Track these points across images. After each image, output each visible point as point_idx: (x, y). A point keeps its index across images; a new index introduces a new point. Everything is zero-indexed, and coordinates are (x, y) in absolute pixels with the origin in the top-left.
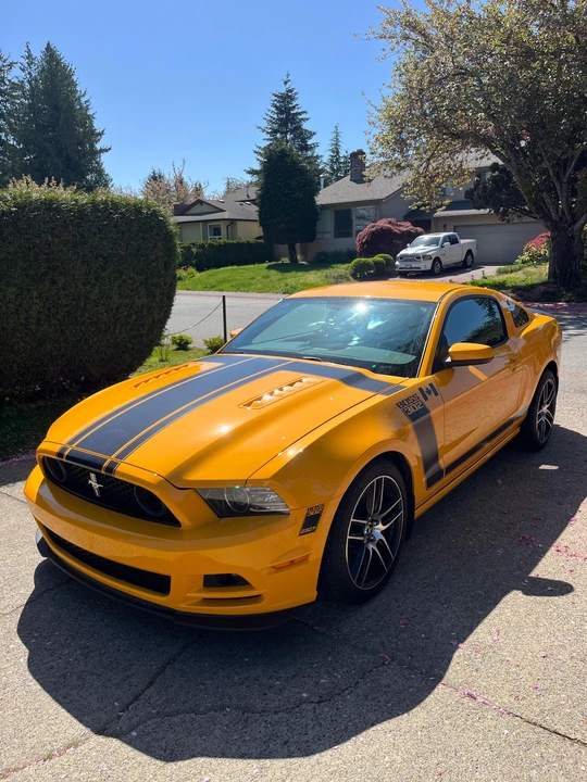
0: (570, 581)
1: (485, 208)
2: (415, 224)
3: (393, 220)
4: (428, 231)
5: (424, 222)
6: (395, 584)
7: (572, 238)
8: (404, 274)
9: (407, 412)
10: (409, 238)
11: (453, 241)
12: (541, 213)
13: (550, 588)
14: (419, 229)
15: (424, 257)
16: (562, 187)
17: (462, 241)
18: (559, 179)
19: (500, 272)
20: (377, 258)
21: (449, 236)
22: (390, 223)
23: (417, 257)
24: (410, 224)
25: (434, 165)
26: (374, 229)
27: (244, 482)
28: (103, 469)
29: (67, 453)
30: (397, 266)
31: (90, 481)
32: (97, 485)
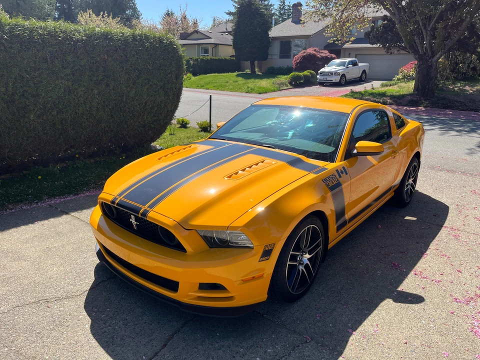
0: (422, 294)
1: (377, 44)
2: (331, 52)
3: (317, 49)
4: (338, 57)
5: (336, 51)
6: (314, 290)
7: (431, 66)
8: (322, 84)
9: (328, 185)
10: (327, 60)
11: (354, 64)
12: (413, 49)
13: (410, 299)
14: (334, 56)
15: (335, 73)
16: (427, 33)
17: (360, 64)
18: (425, 28)
19: (383, 86)
20: (306, 73)
21: (352, 61)
22: (315, 50)
23: (331, 74)
24: (327, 52)
25: (346, 14)
26: (305, 54)
27: (227, 227)
28: (140, 214)
29: (117, 202)
30: (318, 79)
31: (131, 220)
32: (135, 223)
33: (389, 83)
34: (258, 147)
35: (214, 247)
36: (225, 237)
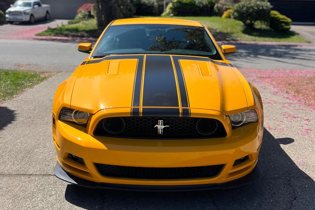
11: (39, 5)
15: (24, 13)
17: (43, 6)
19: (69, 23)
21: (36, 2)
23: (20, 13)
27: (247, 108)
28: (180, 114)
29: (141, 111)
30: (7, 18)
31: (156, 126)
32: (163, 127)
33: (74, 21)
34: (171, 56)
35: (233, 128)
36: (238, 119)
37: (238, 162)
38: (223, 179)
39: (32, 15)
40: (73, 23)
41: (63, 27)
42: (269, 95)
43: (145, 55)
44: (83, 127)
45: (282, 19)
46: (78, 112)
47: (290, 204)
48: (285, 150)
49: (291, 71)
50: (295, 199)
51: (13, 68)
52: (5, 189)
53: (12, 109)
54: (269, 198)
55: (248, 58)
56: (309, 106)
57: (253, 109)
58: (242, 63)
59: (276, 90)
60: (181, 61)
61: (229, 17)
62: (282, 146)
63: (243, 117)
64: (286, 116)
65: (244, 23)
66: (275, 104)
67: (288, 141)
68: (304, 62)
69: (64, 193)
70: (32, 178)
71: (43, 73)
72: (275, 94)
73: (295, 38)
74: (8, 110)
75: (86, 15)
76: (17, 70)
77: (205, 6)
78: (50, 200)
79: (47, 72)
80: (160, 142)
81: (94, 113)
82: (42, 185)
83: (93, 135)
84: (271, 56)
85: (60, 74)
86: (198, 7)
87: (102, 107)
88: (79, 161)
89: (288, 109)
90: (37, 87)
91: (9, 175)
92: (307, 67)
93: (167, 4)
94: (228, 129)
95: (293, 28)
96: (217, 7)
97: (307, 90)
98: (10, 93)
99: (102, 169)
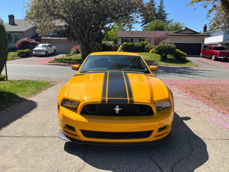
0: (190, 117)
2: (36, 40)
3: (29, 38)
4: (41, 43)
5: (40, 40)
8: (36, 56)
10: (36, 45)
11: (51, 46)
14: (38, 42)
15: (42, 51)
17: (53, 47)
19: (67, 56)
20: (26, 50)
21: (49, 45)
22: (28, 39)
23: (40, 51)
24: (34, 40)
25: (46, 23)
26: (23, 41)
27: (165, 99)
28: (128, 102)
29: (107, 100)
30: (33, 53)
31: (115, 109)
32: (119, 109)
33: (69, 55)
34: (122, 71)
35: (158, 110)
36: (160, 105)
37: (161, 129)
38: (152, 139)
39: (47, 52)
40: (69, 56)
41: (63, 58)
42: (176, 94)
43: (109, 71)
44: (75, 110)
45: (182, 53)
46: (72, 102)
47: (190, 153)
48: (186, 124)
49: (188, 81)
50: (193, 150)
51: (36, 79)
52: (31, 145)
53: (35, 101)
54: (178, 150)
55: (164, 74)
56: (198, 100)
57: (168, 100)
58: (161, 77)
59: (180, 91)
60: (128, 74)
61: (153, 53)
62: (184, 121)
63: (163, 104)
64: (186, 105)
65: (161, 55)
66: (180, 98)
67: (188, 118)
68: (195, 76)
69: (64, 147)
70: (46, 138)
71: (52, 82)
72: (179, 93)
73: (189, 63)
74: (33, 102)
75: (76, 52)
76: (38, 81)
77: (140, 47)
78: (56, 151)
79: (54, 82)
80: (117, 118)
81: (81, 102)
82: (51, 143)
83: (80, 114)
84: (176, 73)
85: (61, 83)
86: (136, 47)
87: (85, 98)
88: (72, 128)
89: (187, 101)
90: (49, 89)
91: (34, 137)
92: (196, 79)
93: (119, 46)
94: (155, 111)
95: (188, 58)
96: (146, 47)
97: (197, 91)
98: (34, 93)
99: (85, 133)
